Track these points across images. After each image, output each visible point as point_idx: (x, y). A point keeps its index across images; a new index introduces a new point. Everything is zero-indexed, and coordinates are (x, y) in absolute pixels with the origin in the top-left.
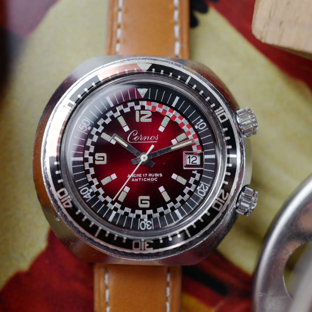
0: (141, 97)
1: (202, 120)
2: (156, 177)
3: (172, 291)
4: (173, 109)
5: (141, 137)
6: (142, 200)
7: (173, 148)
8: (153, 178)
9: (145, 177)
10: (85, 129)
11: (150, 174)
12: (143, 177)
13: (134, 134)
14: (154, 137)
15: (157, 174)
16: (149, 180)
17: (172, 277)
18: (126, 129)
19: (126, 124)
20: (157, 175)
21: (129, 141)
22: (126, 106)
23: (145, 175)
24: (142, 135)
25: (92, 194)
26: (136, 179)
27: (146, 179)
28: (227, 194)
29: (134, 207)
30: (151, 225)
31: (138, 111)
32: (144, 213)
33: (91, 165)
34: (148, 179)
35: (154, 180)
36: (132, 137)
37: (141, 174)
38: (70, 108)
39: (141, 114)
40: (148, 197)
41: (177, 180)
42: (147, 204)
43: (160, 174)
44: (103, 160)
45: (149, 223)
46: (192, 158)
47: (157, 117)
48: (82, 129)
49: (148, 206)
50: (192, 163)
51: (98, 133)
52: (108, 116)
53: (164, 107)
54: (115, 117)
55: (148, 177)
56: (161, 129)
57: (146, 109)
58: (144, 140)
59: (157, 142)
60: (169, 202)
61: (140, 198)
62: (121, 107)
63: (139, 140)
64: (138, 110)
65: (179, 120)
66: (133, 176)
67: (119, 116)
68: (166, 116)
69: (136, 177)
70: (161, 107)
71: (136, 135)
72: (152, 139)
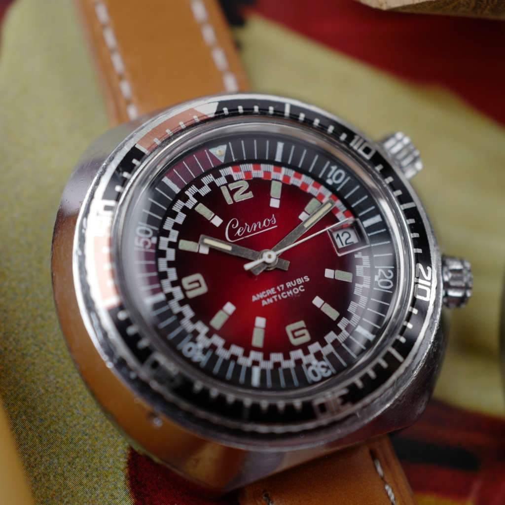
0: (220, 162)
1: (334, 168)
2: (300, 285)
3: (396, 489)
4: (278, 165)
5: (247, 226)
6: (293, 332)
8: (296, 289)
9: (282, 291)
10: (146, 243)
11: (289, 283)
12: (278, 293)
13: (233, 225)
14: (269, 220)
15: (299, 279)
16: (290, 294)
17: (386, 466)
18: (217, 221)
19: (213, 214)
20: (300, 281)
21: (230, 241)
22: (200, 185)
23: (281, 288)
24: (248, 224)
25: (205, 351)
26: (268, 300)
27: (285, 293)
28: (428, 268)
29: (286, 348)
30: (328, 368)
31: (225, 187)
32: (306, 352)
33: (182, 303)
34: (288, 293)
35: (300, 291)
36: (232, 232)
37: (272, 287)
38: (110, 213)
39: (231, 189)
40: (301, 324)
41: (336, 278)
42: (304, 335)
43: (305, 278)
44: (200, 286)
45: (323, 367)
46: (342, 235)
47: (260, 187)
48: (141, 245)
49: (307, 338)
50: (346, 243)
51: (171, 245)
52: (178, 211)
53: (264, 167)
54: (190, 208)
55: (286, 289)
56: (275, 203)
57: (235, 179)
58: (254, 230)
59: (276, 226)
60: (339, 319)
61: (289, 329)
62: (193, 189)
63: (246, 233)
64: (223, 185)
65: (296, 180)
66: (261, 295)
67: (196, 204)
68: (273, 180)
69: (266, 297)
70: (259, 169)
71: (236, 226)
72: (268, 225)
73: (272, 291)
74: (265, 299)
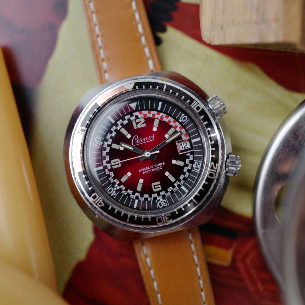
0: (133, 109)
1: (183, 115)
2: (161, 166)
3: (196, 246)
4: (159, 112)
6: (154, 186)
7: (167, 142)
8: (158, 167)
9: (152, 168)
10: (98, 145)
11: (156, 165)
12: (151, 169)
14: (151, 137)
17: (193, 236)
18: (129, 136)
19: (128, 133)
20: (161, 164)
21: (133, 145)
22: (124, 120)
23: (152, 167)
24: (142, 138)
25: (117, 191)
26: (146, 172)
28: (217, 164)
29: (151, 192)
30: (166, 203)
31: (134, 121)
32: (159, 195)
33: (110, 171)
34: (155, 169)
35: (160, 169)
36: (135, 141)
37: (148, 166)
38: (83, 133)
39: (137, 122)
40: (159, 183)
41: (176, 164)
42: (159, 187)
43: (163, 163)
44: (118, 164)
45: (164, 202)
46: (183, 144)
47: (149, 121)
48: (96, 145)
49: (160, 189)
50: (184, 148)
51: (109, 145)
52: (113, 131)
53: (152, 112)
54: (118, 129)
55: (154, 168)
56: (155, 129)
57: (139, 117)
58: (144, 141)
59: (154, 140)
60: (175, 182)
61: (153, 184)
62: (121, 121)
63: (141, 142)
65: (166, 119)
66: (143, 170)
67: (121, 128)
68: (156, 118)
69: (145, 170)
70: (150, 113)
71: (137, 139)
72: (150, 139)
73: (148, 168)
74: (145, 171)
